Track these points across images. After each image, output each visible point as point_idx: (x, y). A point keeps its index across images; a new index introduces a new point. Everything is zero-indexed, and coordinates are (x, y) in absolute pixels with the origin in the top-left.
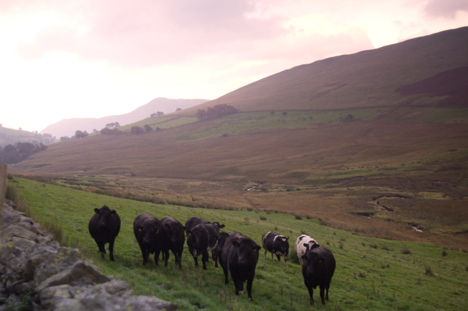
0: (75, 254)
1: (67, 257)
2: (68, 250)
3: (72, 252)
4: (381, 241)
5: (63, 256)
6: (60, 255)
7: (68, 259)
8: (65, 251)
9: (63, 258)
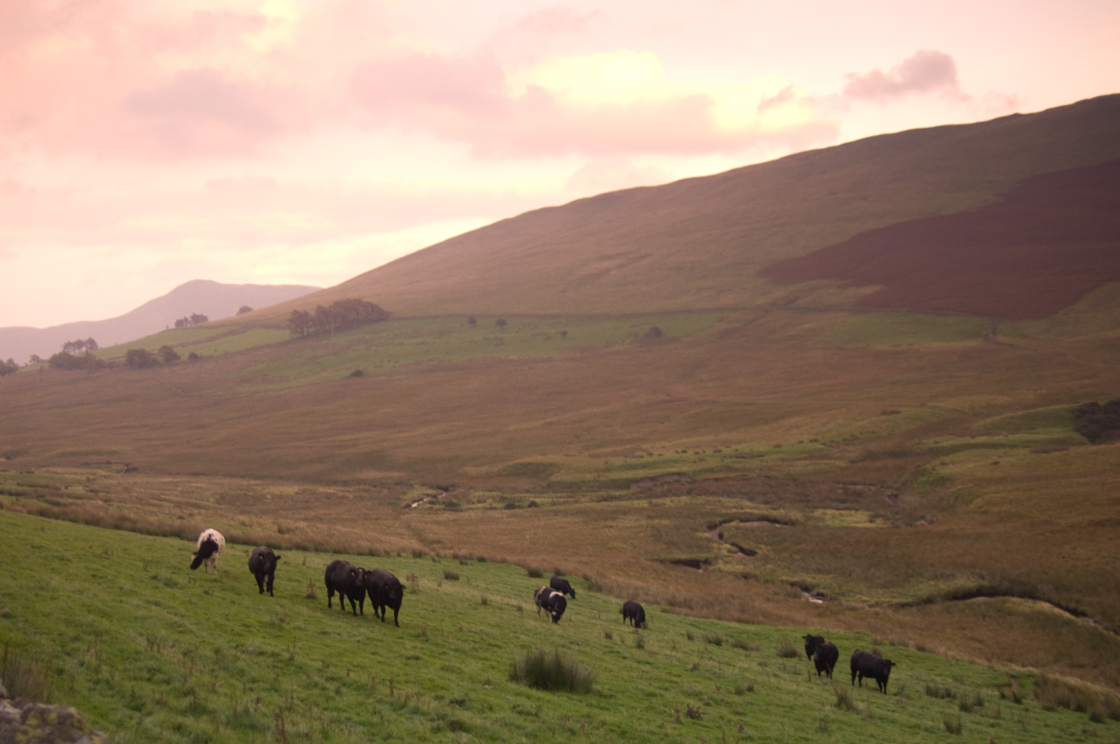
0: (68, 722)
1: (48, 730)
2: (49, 711)
3: (59, 716)
4: (730, 627)
5: (38, 726)
6: (30, 726)
7: (52, 733)
8: (42, 714)
9: (39, 732)
